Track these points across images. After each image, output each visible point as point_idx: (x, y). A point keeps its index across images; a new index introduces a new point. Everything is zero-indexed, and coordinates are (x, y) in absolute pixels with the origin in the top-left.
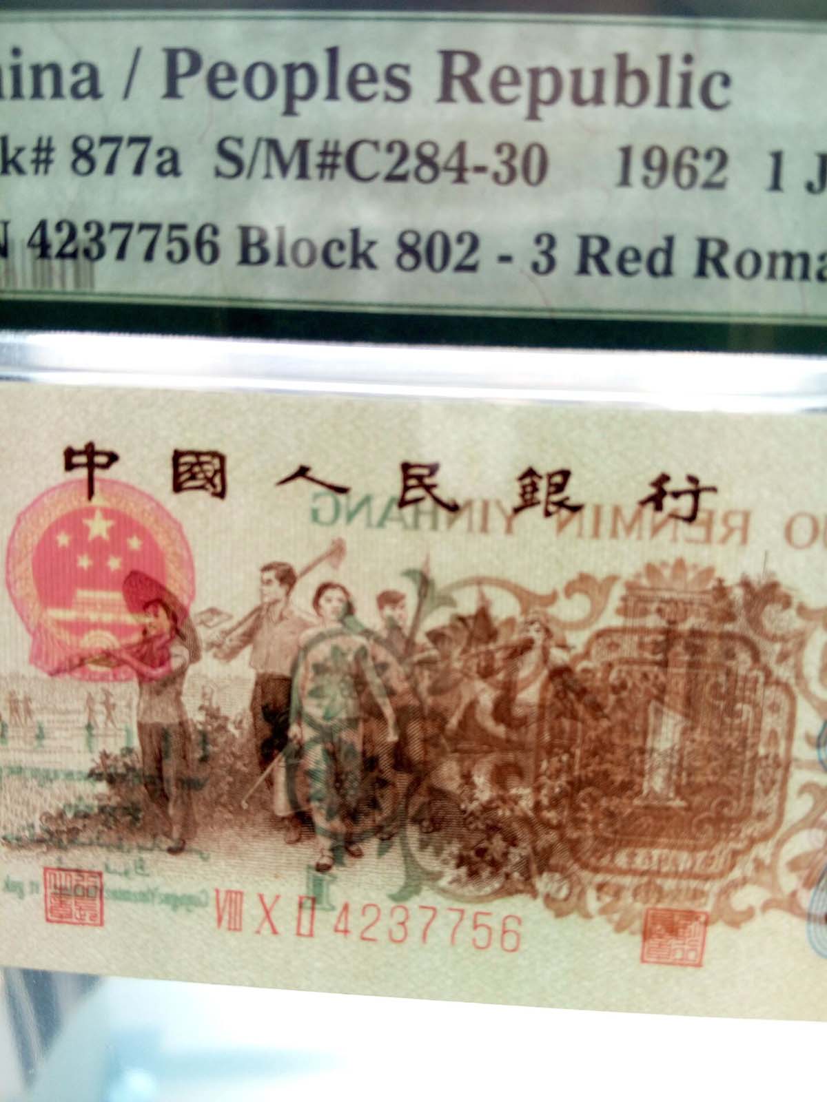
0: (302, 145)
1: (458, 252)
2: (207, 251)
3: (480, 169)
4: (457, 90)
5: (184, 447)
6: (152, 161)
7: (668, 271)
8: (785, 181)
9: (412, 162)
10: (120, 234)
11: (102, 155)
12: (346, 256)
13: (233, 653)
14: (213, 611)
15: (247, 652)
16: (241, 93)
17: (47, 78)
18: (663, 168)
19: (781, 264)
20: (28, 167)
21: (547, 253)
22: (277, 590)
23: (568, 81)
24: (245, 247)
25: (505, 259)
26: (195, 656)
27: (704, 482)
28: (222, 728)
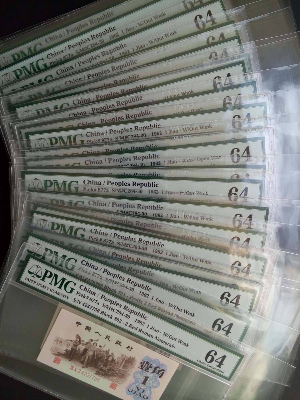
0: (110, 307)
1: (119, 321)
2: (98, 311)
3: (124, 315)
4: (125, 309)
5: (88, 326)
6: (97, 302)
7: (136, 330)
8: (149, 327)
9: (119, 312)
10: (91, 307)
11: (93, 300)
12: (110, 317)
13: (83, 345)
14: (84, 341)
15: (85, 346)
16: (107, 301)
17: (91, 292)
18: (139, 322)
19: (146, 333)
20: (86, 298)
21: (127, 324)
22: (90, 341)
23: (134, 312)
24: (102, 312)
25: (123, 323)
26: (80, 344)
27: (133, 348)
28: (79, 351)
